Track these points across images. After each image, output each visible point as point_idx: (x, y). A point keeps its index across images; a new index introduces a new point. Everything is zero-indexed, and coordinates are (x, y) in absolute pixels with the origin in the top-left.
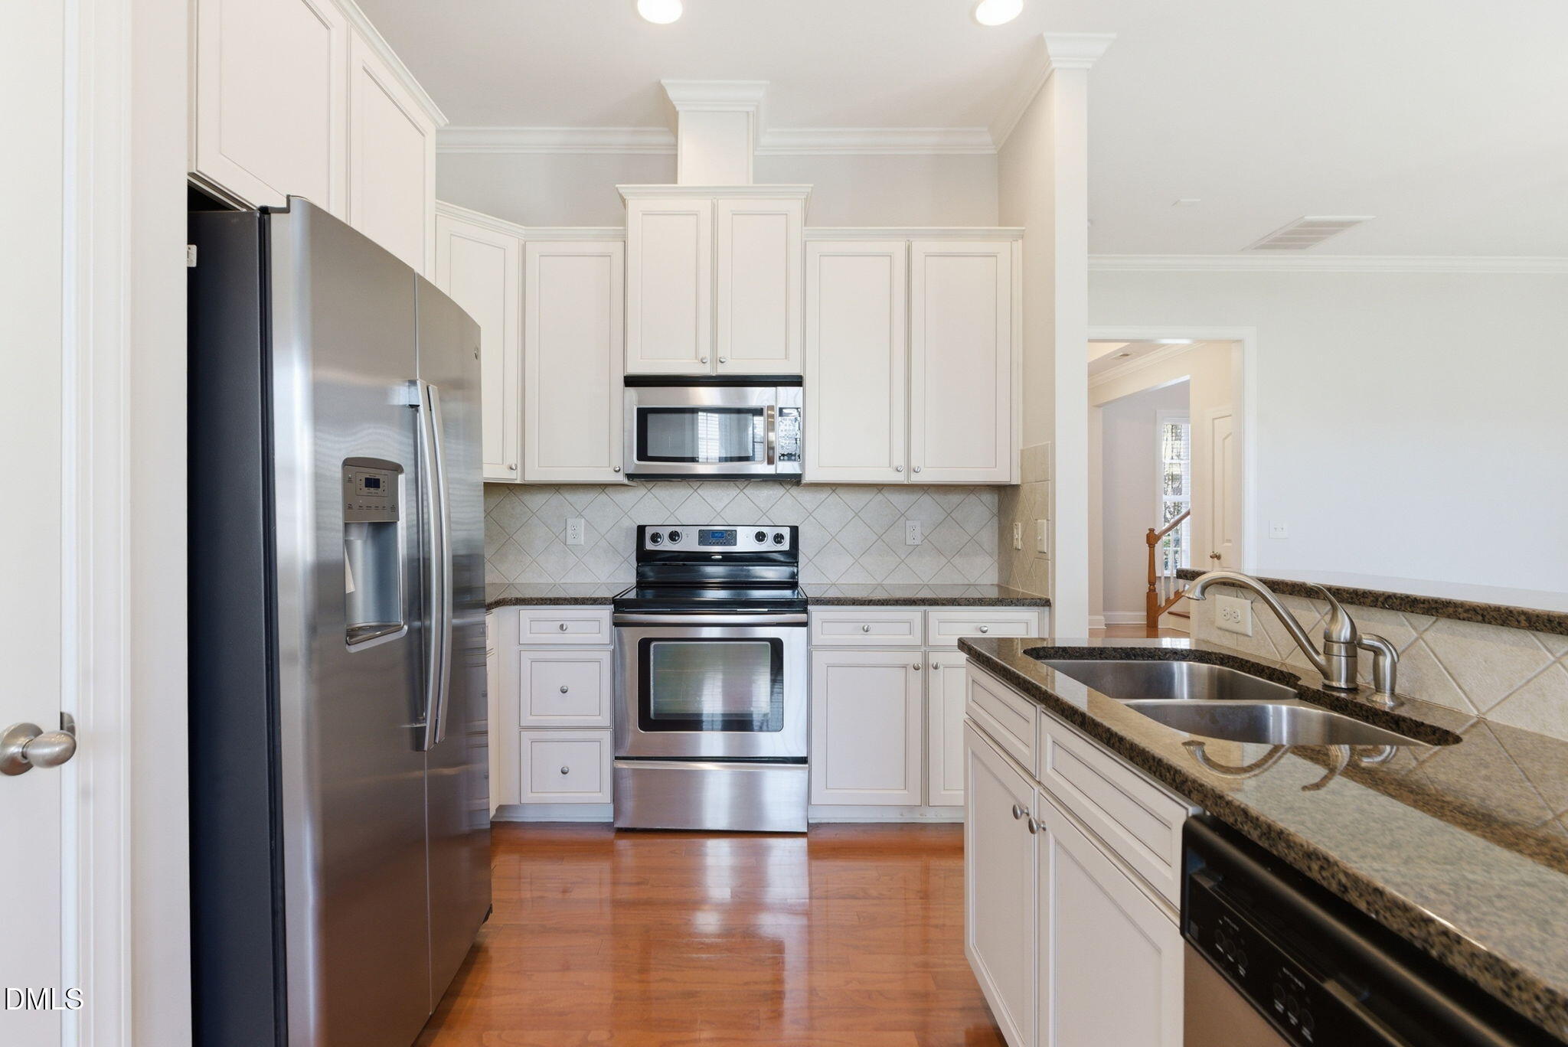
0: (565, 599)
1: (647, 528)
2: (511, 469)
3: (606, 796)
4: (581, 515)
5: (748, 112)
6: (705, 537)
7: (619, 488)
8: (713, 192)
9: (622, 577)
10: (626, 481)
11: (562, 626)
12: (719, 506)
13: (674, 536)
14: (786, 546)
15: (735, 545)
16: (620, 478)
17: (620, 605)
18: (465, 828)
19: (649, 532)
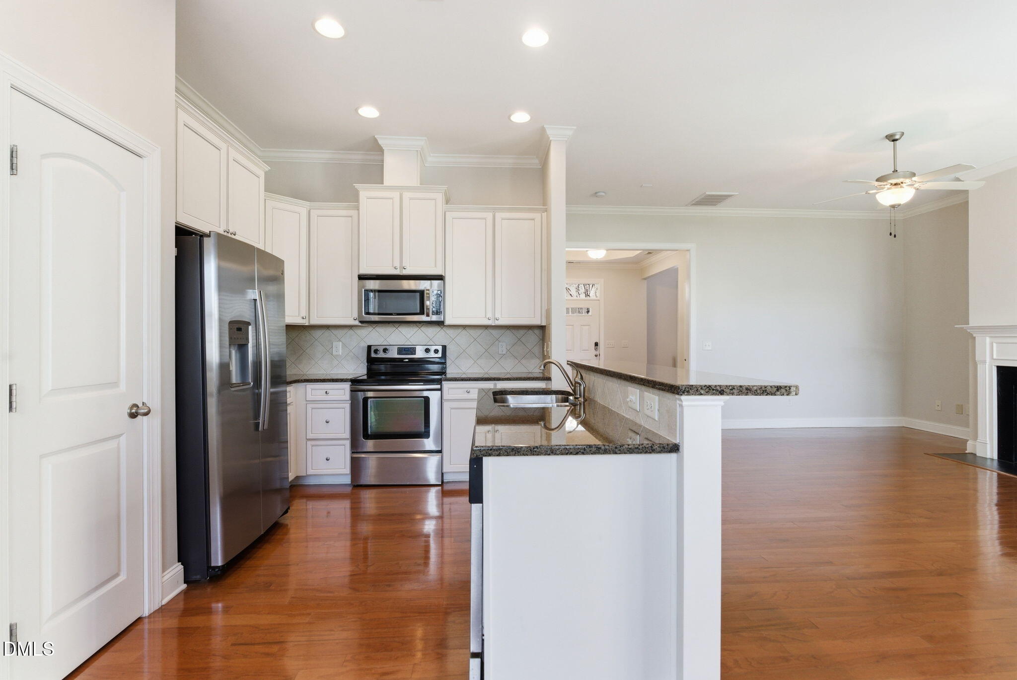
0: (328, 379)
1: (372, 347)
2: (303, 318)
3: (348, 470)
4: (340, 340)
5: (417, 151)
6: (401, 351)
7: (358, 327)
8: (401, 189)
9: (360, 370)
10: (360, 324)
11: (326, 392)
12: (408, 336)
13: (385, 350)
14: (440, 355)
15: (415, 354)
16: (357, 323)
17: (355, 382)
18: (278, 486)
19: (373, 349)
